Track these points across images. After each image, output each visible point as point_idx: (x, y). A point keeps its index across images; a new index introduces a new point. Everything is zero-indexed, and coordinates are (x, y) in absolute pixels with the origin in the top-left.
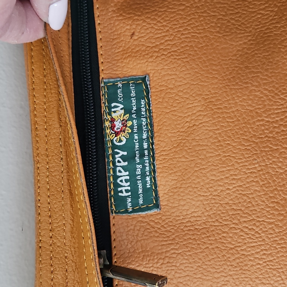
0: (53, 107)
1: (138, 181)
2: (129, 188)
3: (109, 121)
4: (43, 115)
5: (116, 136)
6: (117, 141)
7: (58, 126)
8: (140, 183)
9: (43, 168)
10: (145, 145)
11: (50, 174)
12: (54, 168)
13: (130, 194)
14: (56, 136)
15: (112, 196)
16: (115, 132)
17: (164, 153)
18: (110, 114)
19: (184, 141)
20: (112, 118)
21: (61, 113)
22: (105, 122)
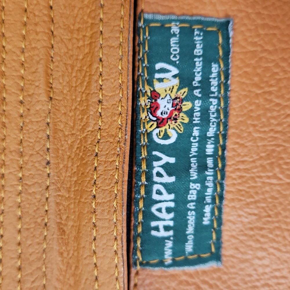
0: (38, 59)
1: (189, 212)
2: (171, 223)
3: (148, 96)
4: (18, 74)
5: (157, 127)
6: (160, 137)
7: (44, 98)
8: (193, 216)
9: (11, 176)
10: (210, 149)
11: (24, 190)
12: (33, 178)
13: (171, 233)
14: (41, 117)
15: (139, 235)
16: (158, 119)
17: (242, 167)
18: (150, 83)
19: (278, 149)
20: (154, 91)
21: (53, 73)
22: (139, 97)
